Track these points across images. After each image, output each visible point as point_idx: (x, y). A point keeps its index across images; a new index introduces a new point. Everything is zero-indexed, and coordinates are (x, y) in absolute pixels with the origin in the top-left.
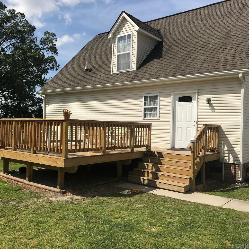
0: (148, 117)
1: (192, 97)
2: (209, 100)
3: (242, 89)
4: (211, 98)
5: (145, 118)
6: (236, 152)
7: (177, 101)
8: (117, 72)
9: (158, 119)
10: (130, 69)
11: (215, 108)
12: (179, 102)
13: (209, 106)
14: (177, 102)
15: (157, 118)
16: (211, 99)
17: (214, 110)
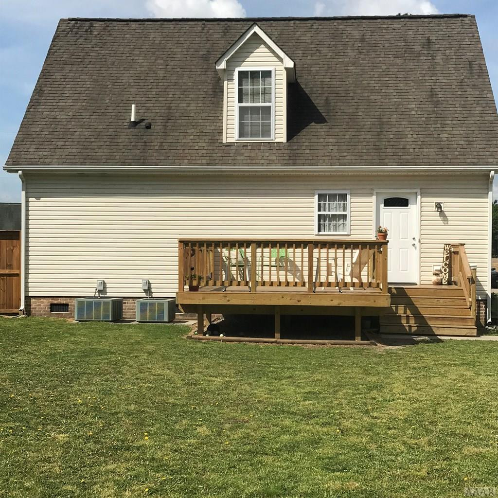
0: (324, 231)
1: (408, 200)
2: (439, 206)
3: (489, 193)
4: (442, 203)
5: (320, 233)
6: (481, 282)
7: (382, 204)
8: (238, 140)
9: (349, 234)
10: (271, 139)
11: (448, 219)
12: (385, 206)
13: (438, 215)
14: (382, 206)
15: (346, 233)
16: (442, 205)
17: (446, 222)
